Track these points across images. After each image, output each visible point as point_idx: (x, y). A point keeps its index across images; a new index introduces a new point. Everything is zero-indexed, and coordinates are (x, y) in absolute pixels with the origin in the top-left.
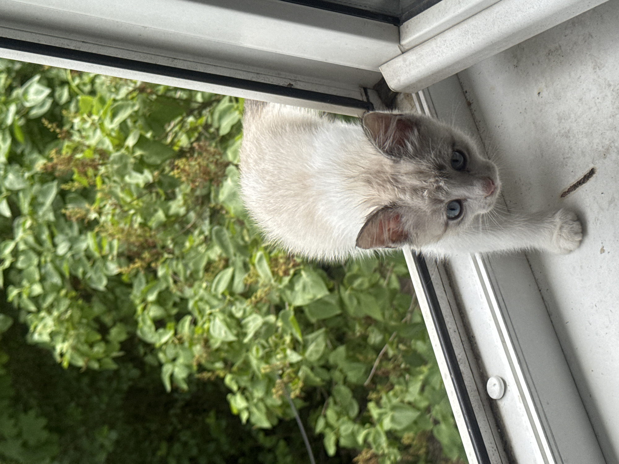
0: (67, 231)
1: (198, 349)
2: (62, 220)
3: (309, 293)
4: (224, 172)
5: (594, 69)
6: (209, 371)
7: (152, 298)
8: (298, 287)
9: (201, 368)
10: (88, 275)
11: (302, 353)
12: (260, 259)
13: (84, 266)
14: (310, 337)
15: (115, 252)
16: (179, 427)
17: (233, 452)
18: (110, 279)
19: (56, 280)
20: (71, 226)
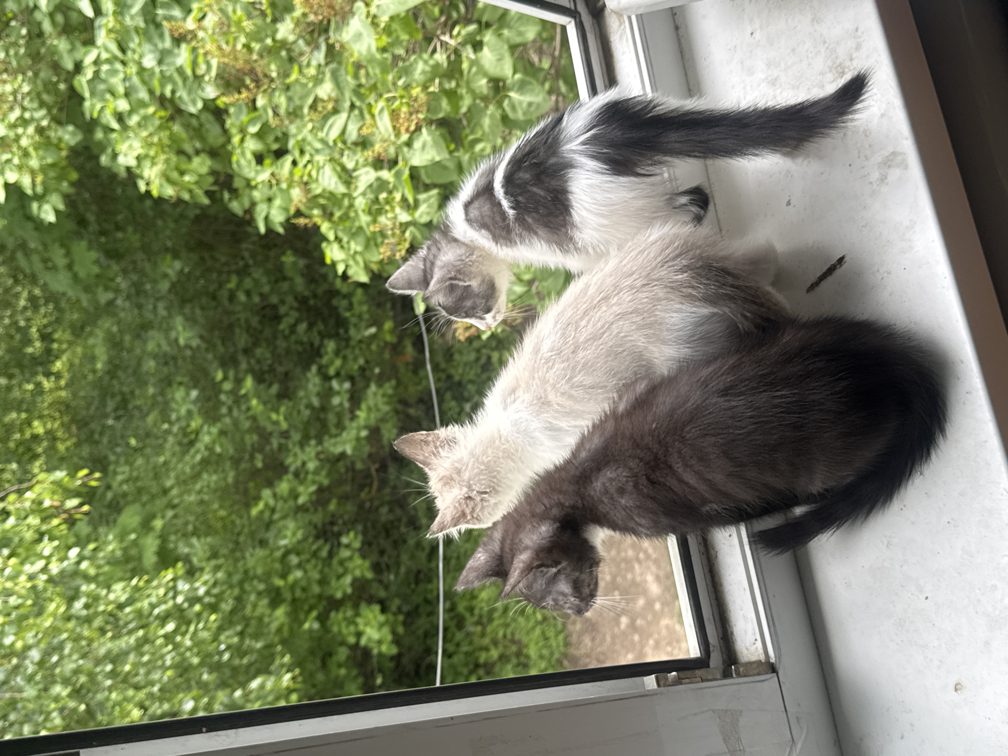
0: (157, 40)
1: (297, 194)
2: (152, 27)
3: (428, 153)
4: (352, 8)
5: (812, 21)
6: (306, 217)
7: (253, 129)
8: (417, 145)
9: (299, 213)
10: (178, 94)
11: (412, 215)
12: (382, 110)
13: (174, 83)
14: (422, 197)
15: (214, 73)
16: (251, 262)
17: (306, 293)
18: (206, 102)
19: (143, 95)
20: (161, 36)
